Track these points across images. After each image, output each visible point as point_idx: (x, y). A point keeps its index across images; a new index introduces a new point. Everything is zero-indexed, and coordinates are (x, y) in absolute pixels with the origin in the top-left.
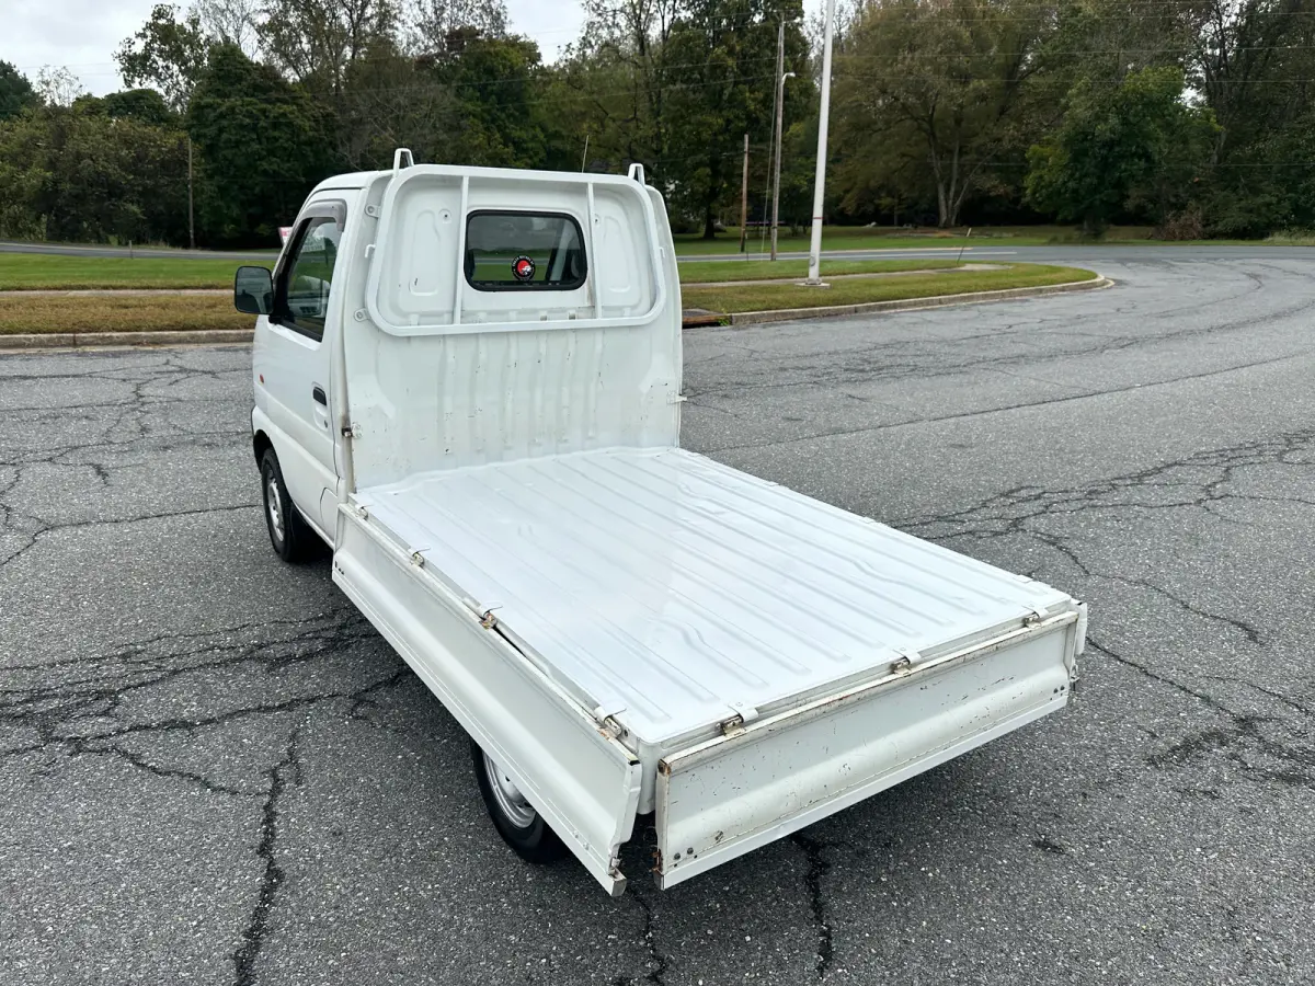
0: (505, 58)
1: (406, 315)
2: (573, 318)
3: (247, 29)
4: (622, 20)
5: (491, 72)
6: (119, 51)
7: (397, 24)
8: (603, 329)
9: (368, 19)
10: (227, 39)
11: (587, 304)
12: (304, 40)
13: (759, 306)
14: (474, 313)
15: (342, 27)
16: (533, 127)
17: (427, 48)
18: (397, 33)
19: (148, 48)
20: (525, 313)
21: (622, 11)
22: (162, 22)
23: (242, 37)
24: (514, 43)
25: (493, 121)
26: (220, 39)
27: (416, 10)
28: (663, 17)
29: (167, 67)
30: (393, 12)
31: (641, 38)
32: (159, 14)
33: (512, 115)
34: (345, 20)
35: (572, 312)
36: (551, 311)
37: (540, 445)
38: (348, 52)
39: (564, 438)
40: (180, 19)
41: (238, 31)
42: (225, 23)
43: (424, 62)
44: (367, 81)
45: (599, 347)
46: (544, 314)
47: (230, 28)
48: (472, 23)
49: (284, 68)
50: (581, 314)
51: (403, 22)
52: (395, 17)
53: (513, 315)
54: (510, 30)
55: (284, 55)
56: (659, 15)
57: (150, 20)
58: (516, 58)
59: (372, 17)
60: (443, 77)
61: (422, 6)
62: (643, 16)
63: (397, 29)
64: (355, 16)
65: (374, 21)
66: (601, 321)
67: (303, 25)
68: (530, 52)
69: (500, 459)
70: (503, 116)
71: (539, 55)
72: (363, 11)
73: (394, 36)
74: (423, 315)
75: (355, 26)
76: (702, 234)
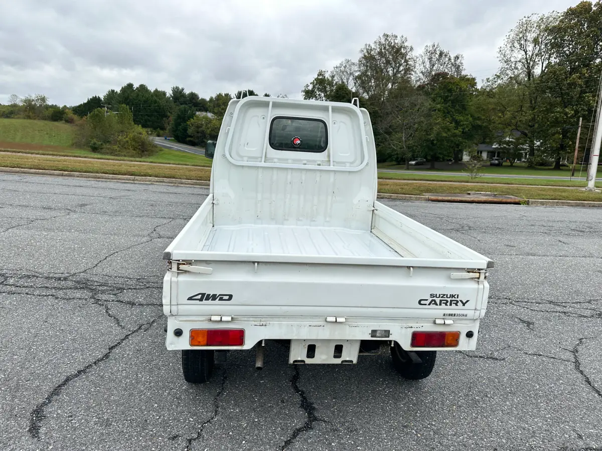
0: (458, 85)
1: (242, 157)
2: (319, 165)
3: (351, 78)
4: (519, 65)
5: (450, 91)
6: (304, 89)
7: (413, 73)
8: (335, 171)
9: (401, 71)
10: (343, 82)
11: (327, 159)
12: (373, 81)
13: (548, 197)
14: (272, 159)
15: (389, 75)
16: (468, 115)
17: (424, 82)
18: (412, 76)
19: (314, 87)
20: (295, 161)
21: (520, 61)
22: (320, 77)
23: (349, 81)
24: (464, 79)
25: (448, 113)
26: (340, 83)
27: (422, 67)
28: (543, 63)
29: (319, 95)
30: (411, 68)
31: (529, 74)
32: (320, 74)
33: (458, 110)
34: (391, 73)
35: (319, 163)
36: (308, 161)
37: (301, 220)
38: (390, 86)
39: (314, 219)
40: (327, 76)
41: (348, 79)
42: (343, 77)
43: (421, 87)
44: (396, 97)
45: (332, 180)
46: (305, 162)
47: (345, 78)
48: (446, 70)
49: (363, 93)
50: (324, 164)
51: (415, 72)
52: (412, 70)
53: (290, 161)
54: (463, 73)
55: (364, 88)
56: (540, 62)
57: (316, 76)
58: (463, 85)
59: (402, 70)
60: (427, 94)
61: (425, 65)
62: (531, 63)
63: (412, 74)
64: (395, 70)
65: (403, 72)
66: (332, 168)
67: (373, 76)
68: (472, 82)
69: (283, 224)
70: (453, 110)
71: (476, 83)
72: (399, 67)
73: (410, 78)
74: (249, 157)
75: (395, 75)
76: (553, 167)
